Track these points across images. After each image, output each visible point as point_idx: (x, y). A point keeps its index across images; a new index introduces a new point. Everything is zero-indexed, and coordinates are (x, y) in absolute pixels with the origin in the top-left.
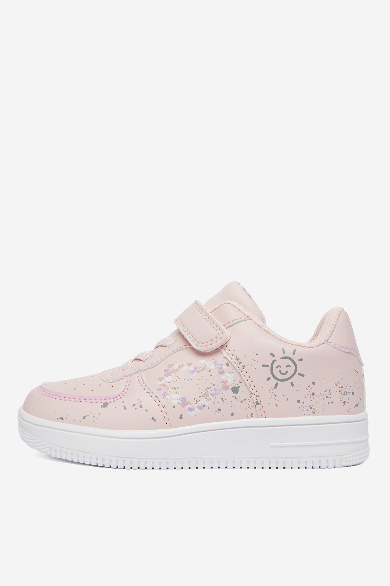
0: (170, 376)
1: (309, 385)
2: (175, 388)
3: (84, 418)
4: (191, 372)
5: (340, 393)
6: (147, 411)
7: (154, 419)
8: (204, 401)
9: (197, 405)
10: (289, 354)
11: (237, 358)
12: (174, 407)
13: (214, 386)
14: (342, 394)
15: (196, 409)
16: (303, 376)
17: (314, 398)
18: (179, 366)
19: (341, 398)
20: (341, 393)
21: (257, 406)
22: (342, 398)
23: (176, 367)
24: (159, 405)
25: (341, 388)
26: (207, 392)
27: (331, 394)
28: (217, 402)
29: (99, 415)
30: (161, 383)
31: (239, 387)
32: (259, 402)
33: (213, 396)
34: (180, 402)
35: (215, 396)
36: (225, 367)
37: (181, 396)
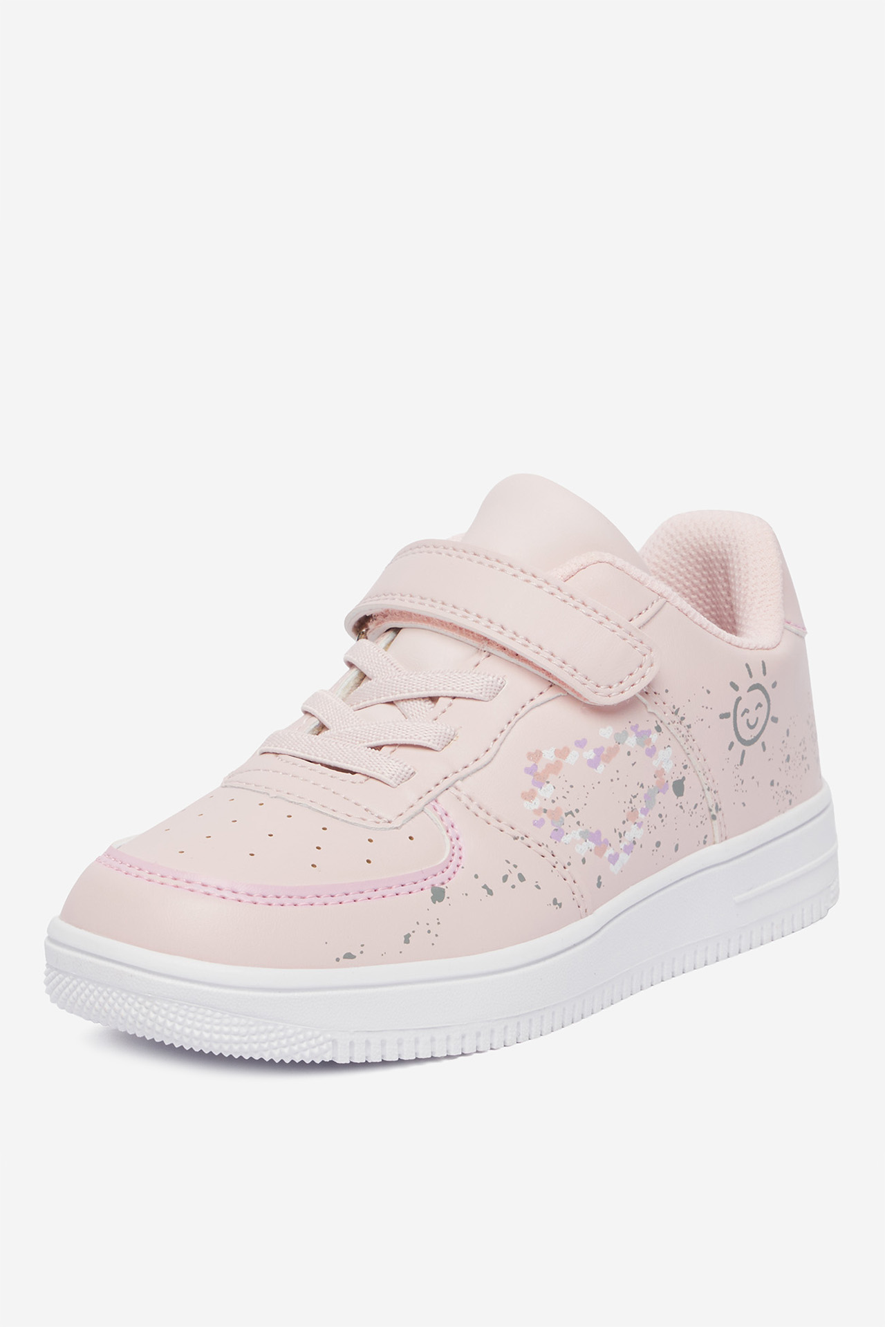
0: (548, 782)
1: (783, 739)
2: (571, 811)
3: (407, 941)
4: (593, 764)
6: (538, 887)
7: (558, 902)
8: (634, 832)
9: (622, 846)
11: (675, 710)
12: (584, 861)
13: (643, 787)
15: (621, 856)
16: (776, 720)
17: (789, 768)
18: (557, 752)
23: (549, 756)
24: (556, 865)
26: (634, 808)
27: (806, 749)
28: (653, 827)
29: (439, 923)
30: (536, 807)
31: (684, 778)
33: (645, 815)
34: (592, 845)
35: (649, 813)
36: (654, 736)
37: (590, 830)
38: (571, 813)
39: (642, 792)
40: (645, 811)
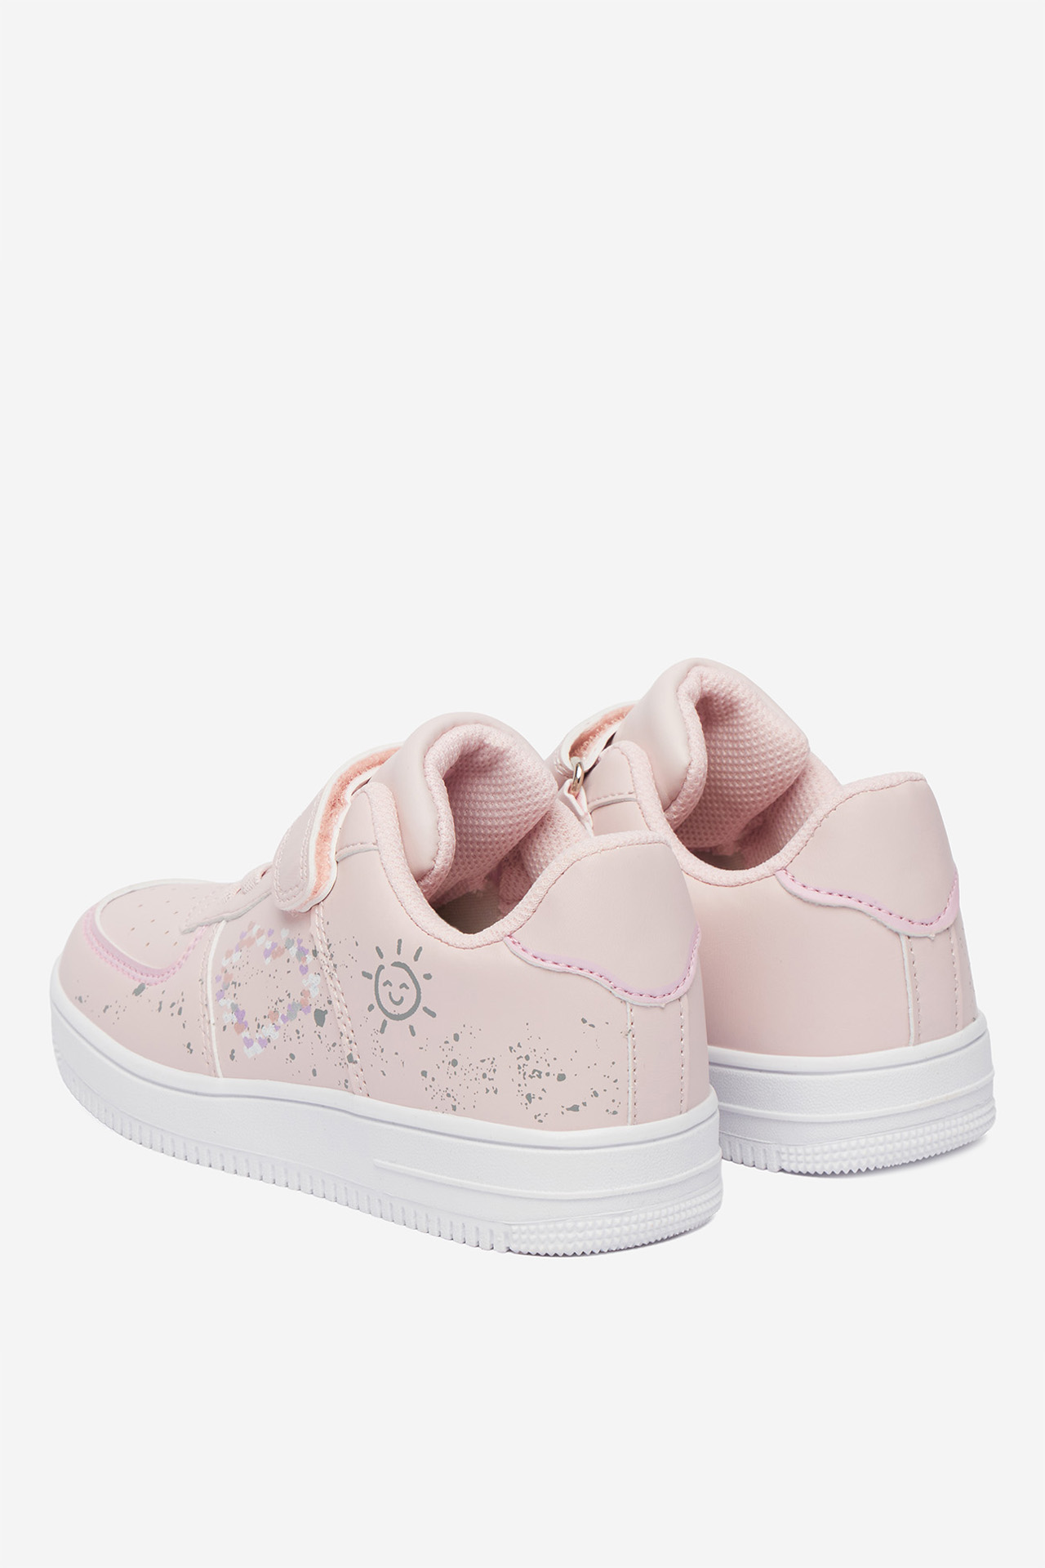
1: (447, 1040)
3: (105, 1009)
4: (267, 953)
5: (520, 1073)
6: (184, 1026)
7: (191, 1047)
8: (268, 1031)
9: (258, 1035)
10: (406, 957)
11: (329, 944)
12: (224, 1028)
13: (289, 997)
14: (525, 1074)
15: (256, 1044)
16: (433, 1015)
17: (455, 1073)
18: (258, 932)
19: (519, 1085)
20: (522, 1073)
21: (350, 1065)
22: (523, 1085)
24: (206, 1018)
25: (523, 1061)
26: (276, 1010)
27: (494, 1070)
28: (289, 1038)
29: (125, 1010)
31: (326, 1012)
32: (355, 1058)
33: (284, 1022)
34: (235, 1020)
35: (287, 1023)
36: (310, 957)
37: (239, 1007)
38: (235, 983)
39: (288, 1001)
40: (284, 1019)
